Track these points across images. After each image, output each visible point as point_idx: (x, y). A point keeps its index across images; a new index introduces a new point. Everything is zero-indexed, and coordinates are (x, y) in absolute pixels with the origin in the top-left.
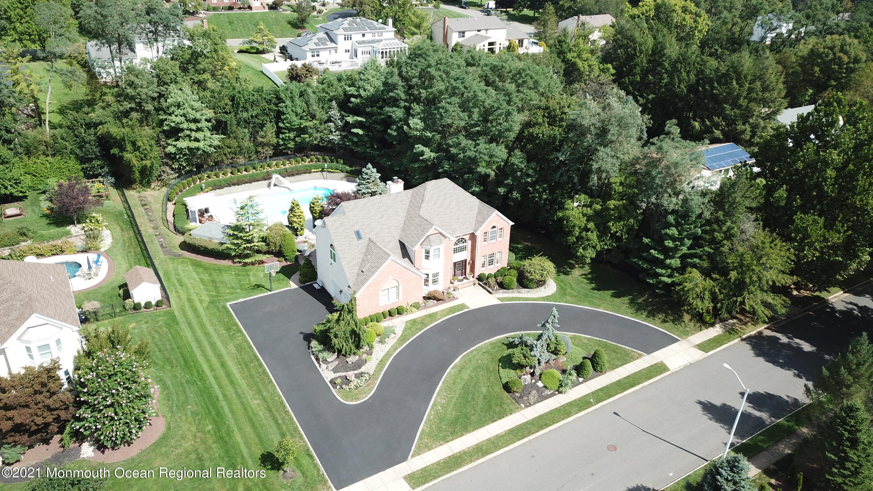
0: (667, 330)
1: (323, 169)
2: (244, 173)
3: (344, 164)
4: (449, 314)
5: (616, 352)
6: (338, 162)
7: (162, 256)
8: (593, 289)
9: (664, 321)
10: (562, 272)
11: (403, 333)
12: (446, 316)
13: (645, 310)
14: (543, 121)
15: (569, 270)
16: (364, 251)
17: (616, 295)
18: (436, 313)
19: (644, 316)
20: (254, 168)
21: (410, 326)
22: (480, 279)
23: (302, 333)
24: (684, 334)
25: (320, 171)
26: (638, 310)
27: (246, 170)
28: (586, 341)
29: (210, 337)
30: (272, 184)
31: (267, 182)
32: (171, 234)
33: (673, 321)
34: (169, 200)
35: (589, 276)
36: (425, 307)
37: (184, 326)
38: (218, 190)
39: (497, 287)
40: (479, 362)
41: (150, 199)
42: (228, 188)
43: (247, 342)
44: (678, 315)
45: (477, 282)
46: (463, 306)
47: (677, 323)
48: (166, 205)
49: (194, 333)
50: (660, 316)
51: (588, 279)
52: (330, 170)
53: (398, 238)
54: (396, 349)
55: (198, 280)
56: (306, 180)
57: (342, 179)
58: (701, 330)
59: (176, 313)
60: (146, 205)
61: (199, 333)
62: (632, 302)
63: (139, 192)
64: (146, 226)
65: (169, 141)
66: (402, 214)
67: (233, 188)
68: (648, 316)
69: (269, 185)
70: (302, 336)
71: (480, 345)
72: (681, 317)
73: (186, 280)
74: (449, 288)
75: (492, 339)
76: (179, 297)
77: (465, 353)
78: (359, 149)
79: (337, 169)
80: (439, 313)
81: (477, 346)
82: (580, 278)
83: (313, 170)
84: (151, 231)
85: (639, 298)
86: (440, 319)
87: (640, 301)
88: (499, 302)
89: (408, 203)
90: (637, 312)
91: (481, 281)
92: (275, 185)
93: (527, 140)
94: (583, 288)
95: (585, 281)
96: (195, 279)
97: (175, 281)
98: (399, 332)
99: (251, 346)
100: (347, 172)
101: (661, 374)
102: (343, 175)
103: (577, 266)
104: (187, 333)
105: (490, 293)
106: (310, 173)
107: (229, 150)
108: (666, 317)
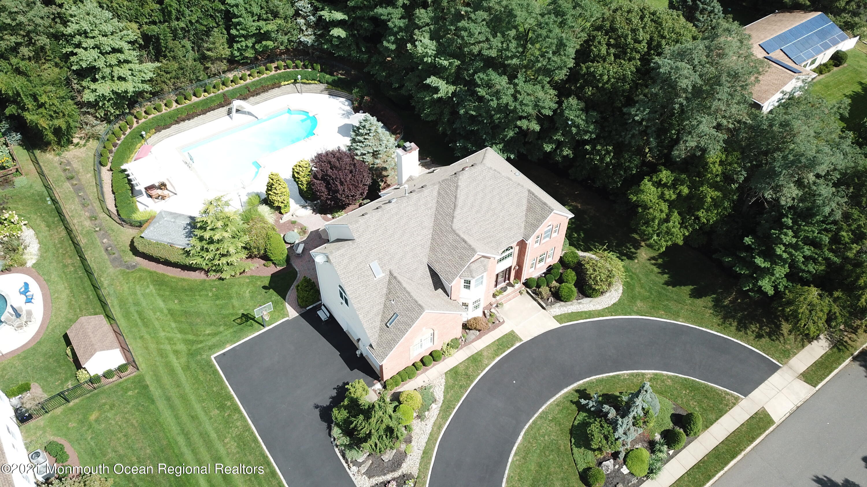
0: (764, 351)
1: (295, 80)
2: (194, 99)
3: (322, 71)
4: (498, 355)
5: (708, 398)
6: (313, 68)
7: (111, 270)
8: (667, 283)
9: (759, 336)
10: (625, 255)
11: (445, 397)
12: (494, 358)
13: (734, 317)
14: (608, 54)
15: (633, 250)
16: (385, 291)
17: (696, 294)
18: (479, 354)
19: (733, 329)
20: (205, 91)
21: (451, 381)
22: (527, 284)
23: (317, 407)
24: (784, 356)
25: (292, 83)
26: (725, 318)
27: (195, 95)
28: (669, 382)
29: (200, 423)
30: (234, 110)
31: (225, 109)
32: (116, 226)
33: (769, 335)
34: (101, 164)
35: (660, 261)
36: (467, 343)
37: (161, 404)
38: (163, 131)
39: (551, 299)
40: (546, 437)
41: (76, 165)
42: (177, 126)
43: (249, 429)
44: (775, 324)
45: (524, 288)
46: (512, 337)
47: (774, 338)
48: (100, 173)
49: (177, 417)
50: (753, 327)
51: (659, 266)
52: (304, 81)
53: (426, 261)
54: (440, 428)
55: (166, 311)
56: (275, 97)
57: (321, 92)
58: (803, 346)
59: (148, 380)
60: (72, 178)
61: (185, 418)
62: (717, 305)
63: (59, 155)
64: (80, 216)
65: (84, 84)
66: (429, 223)
67: (182, 124)
68: (738, 329)
69: (229, 113)
70: (317, 412)
71: (543, 407)
72: (779, 327)
73: (149, 314)
74: (491, 304)
75: (557, 396)
76: (147, 348)
77: (527, 427)
78: (341, 53)
79: (314, 80)
80: (485, 353)
81: (541, 410)
82: (648, 264)
83: (283, 83)
84: (87, 223)
85: (726, 298)
86: (487, 365)
87: (726, 302)
88: (556, 325)
89: (435, 205)
90: (724, 323)
91: (530, 288)
92: (237, 111)
93: (585, 81)
94: (655, 283)
95: (656, 270)
96: (161, 312)
97: (136, 316)
98: (439, 393)
99: (255, 437)
100: (327, 83)
101: (765, 431)
102: (323, 86)
103: (643, 244)
104: (167, 416)
105: (543, 308)
106: (279, 87)
107: (169, 76)
108: (760, 328)
